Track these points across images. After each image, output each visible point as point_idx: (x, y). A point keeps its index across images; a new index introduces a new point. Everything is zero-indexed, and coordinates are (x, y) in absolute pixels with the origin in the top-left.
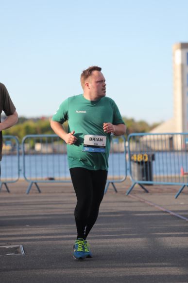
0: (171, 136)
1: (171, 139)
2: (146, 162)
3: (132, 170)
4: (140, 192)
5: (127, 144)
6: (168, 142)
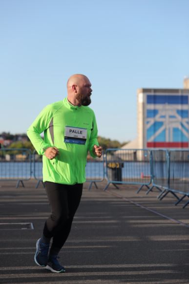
0: (135, 151)
1: (135, 153)
2: (118, 169)
3: (108, 173)
4: (113, 189)
5: (105, 156)
6: (133, 155)
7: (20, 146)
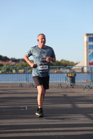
0: (82, 67)
6: (81, 70)
7: (21, 65)
